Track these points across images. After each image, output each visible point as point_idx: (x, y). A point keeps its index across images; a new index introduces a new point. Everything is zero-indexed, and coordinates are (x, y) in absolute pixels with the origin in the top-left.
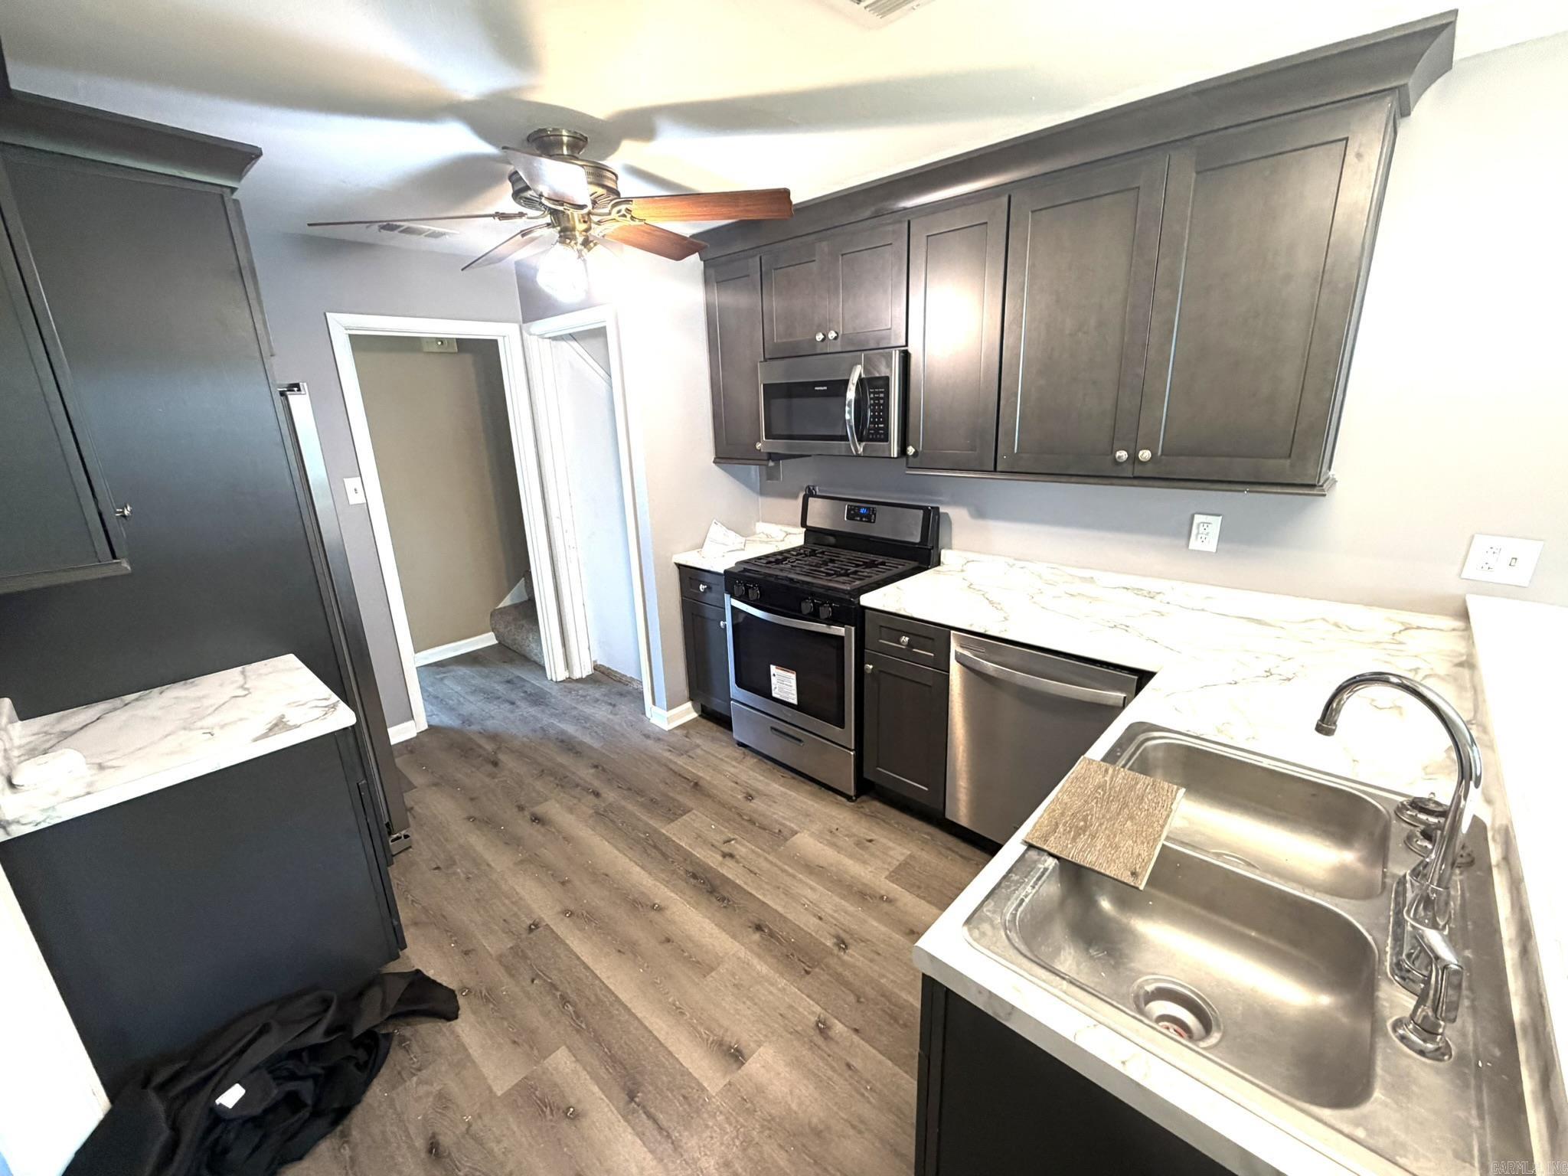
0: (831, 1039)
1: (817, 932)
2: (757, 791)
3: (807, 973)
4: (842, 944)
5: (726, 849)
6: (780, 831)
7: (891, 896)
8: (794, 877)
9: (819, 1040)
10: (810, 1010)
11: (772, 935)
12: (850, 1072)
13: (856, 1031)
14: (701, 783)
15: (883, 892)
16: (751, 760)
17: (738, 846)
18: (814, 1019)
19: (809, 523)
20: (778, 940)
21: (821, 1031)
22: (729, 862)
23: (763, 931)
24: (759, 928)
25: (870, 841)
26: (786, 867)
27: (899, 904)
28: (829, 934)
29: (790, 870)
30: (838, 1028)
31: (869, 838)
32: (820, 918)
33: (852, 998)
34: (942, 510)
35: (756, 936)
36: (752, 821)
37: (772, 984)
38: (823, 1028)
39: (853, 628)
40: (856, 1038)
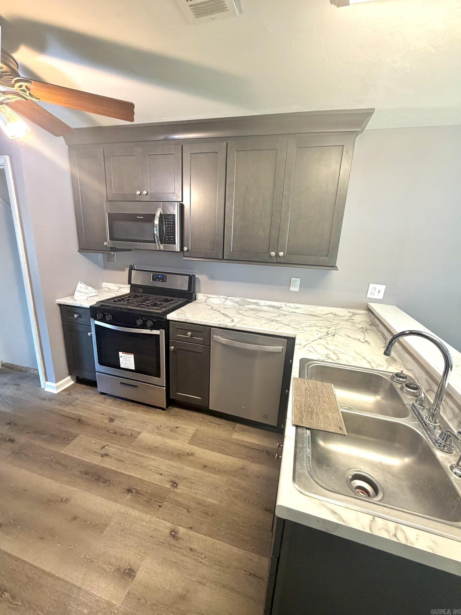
0: (180, 538)
1: (161, 483)
2: (115, 416)
3: (160, 506)
4: (174, 484)
5: (103, 452)
6: (131, 434)
7: (192, 452)
8: (143, 456)
9: (173, 542)
10: (165, 526)
11: (137, 492)
12: (193, 553)
13: (191, 528)
14: (82, 418)
15: (188, 451)
16: (110, 401)
17: (109, 448)
18: (168, 531)
19: (132, 282)
20: (142, 494)
21: (174, 536)
22: (106, 459)
23: (132, 492)
24: (129, 491)
25: (177, 428)
26: (138, 452)
27: (197, 455)
28: (167, 481)
29: (141, 454)
30: (182, 530)
31: (176, 426)
32: (161, 474)
33: (185, 511)
34: (196, 276)
35: (129, 496)
36: (115, 433)
37: (142, 520)
38: (174, 534)
39: (164, 330)
40: (191, 533)
